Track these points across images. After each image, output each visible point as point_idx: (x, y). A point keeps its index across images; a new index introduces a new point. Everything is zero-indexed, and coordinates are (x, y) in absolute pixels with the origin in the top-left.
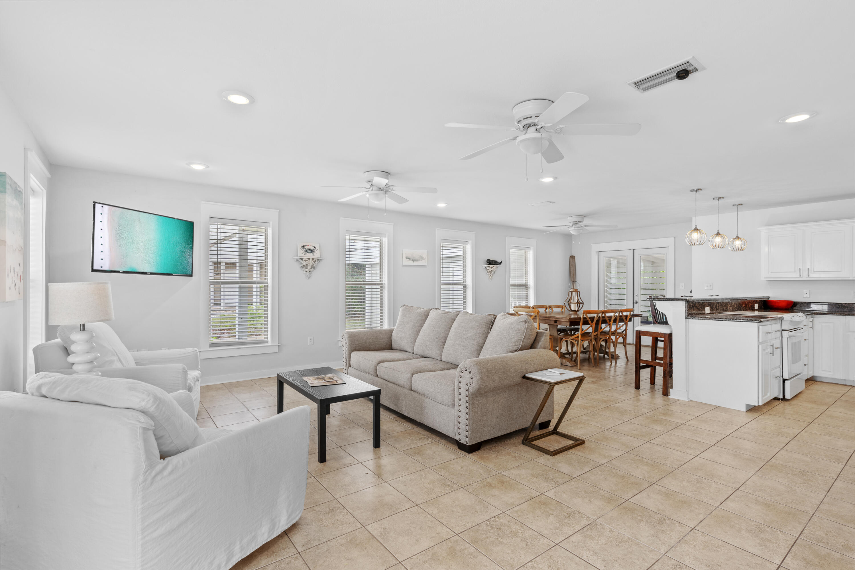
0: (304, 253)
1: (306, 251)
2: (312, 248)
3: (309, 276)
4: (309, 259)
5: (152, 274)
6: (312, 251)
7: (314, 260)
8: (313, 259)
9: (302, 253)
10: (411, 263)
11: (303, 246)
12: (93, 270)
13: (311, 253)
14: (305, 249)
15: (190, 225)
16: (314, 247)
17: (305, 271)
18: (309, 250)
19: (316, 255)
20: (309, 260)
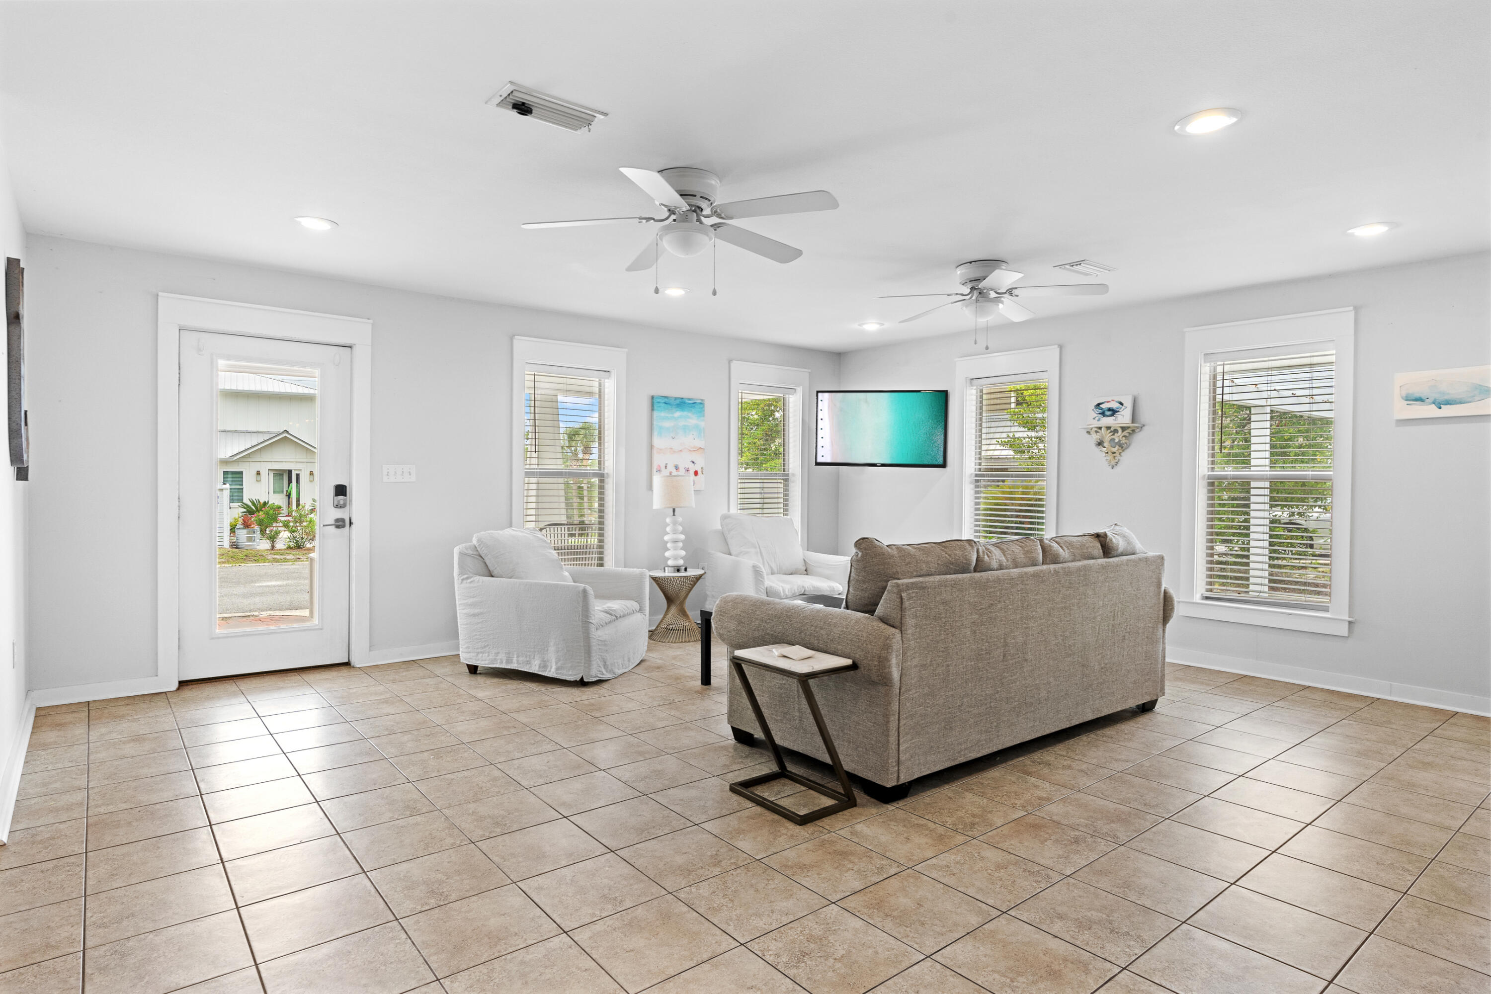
0: (1097, 419)
1: (1103, 414)
2: (1114, 405)
3: (1113, 463)
4: (1100, 428)
5: (883, 465)
6: (1113, 412)
7: (1112, 429)
8: (1108, 428)
9: (1094, 419)
10: (1430, 411)
11: (1099, 405)
12: (817, 464)
13: (1112, 415)
14: (1102, 409)
15: (943, 397)
16: (1121, 404)
17: (1104, 454)
18: (1109, 410)
19: (1124, 418)
20: (1099, 431)
